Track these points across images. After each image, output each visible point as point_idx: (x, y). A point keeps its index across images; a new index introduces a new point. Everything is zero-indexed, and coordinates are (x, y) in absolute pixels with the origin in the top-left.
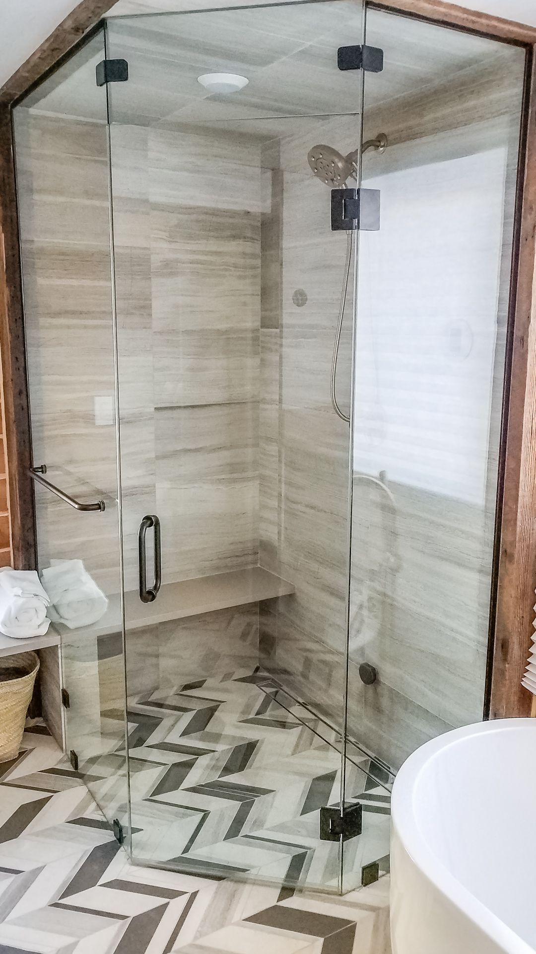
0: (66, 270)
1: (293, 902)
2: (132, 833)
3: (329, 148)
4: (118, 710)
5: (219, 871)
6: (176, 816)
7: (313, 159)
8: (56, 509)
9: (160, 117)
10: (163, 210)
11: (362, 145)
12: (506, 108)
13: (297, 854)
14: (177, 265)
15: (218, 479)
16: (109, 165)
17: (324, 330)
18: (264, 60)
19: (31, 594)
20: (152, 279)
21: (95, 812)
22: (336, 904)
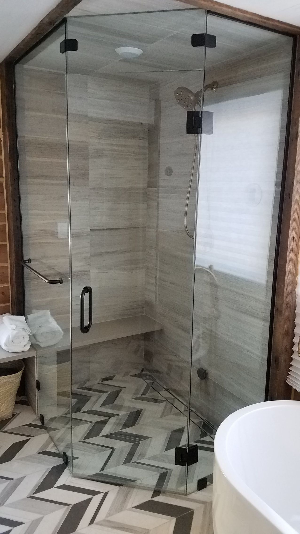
0: (42, 153)
1: (160, 499)
2: (73, 460)
3: (186, 88)
4: (67, 392)
5: (120, 481)
6: (97, 451)
7: (177, 95)
8: (35, 283)
9: (94, 70)
10: (95, 121)
11: (204, 87)
12: (282, 69)
13: (162, 472)
14: (103, 152)
15: (124, 268)
16: (66, 96)
17: (182, 189)
18: (151, 41)
19: (21, 328)
20: (89, 159)
21: (53, 448)
22: (184, 500)
